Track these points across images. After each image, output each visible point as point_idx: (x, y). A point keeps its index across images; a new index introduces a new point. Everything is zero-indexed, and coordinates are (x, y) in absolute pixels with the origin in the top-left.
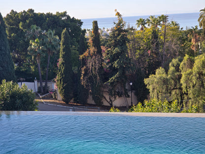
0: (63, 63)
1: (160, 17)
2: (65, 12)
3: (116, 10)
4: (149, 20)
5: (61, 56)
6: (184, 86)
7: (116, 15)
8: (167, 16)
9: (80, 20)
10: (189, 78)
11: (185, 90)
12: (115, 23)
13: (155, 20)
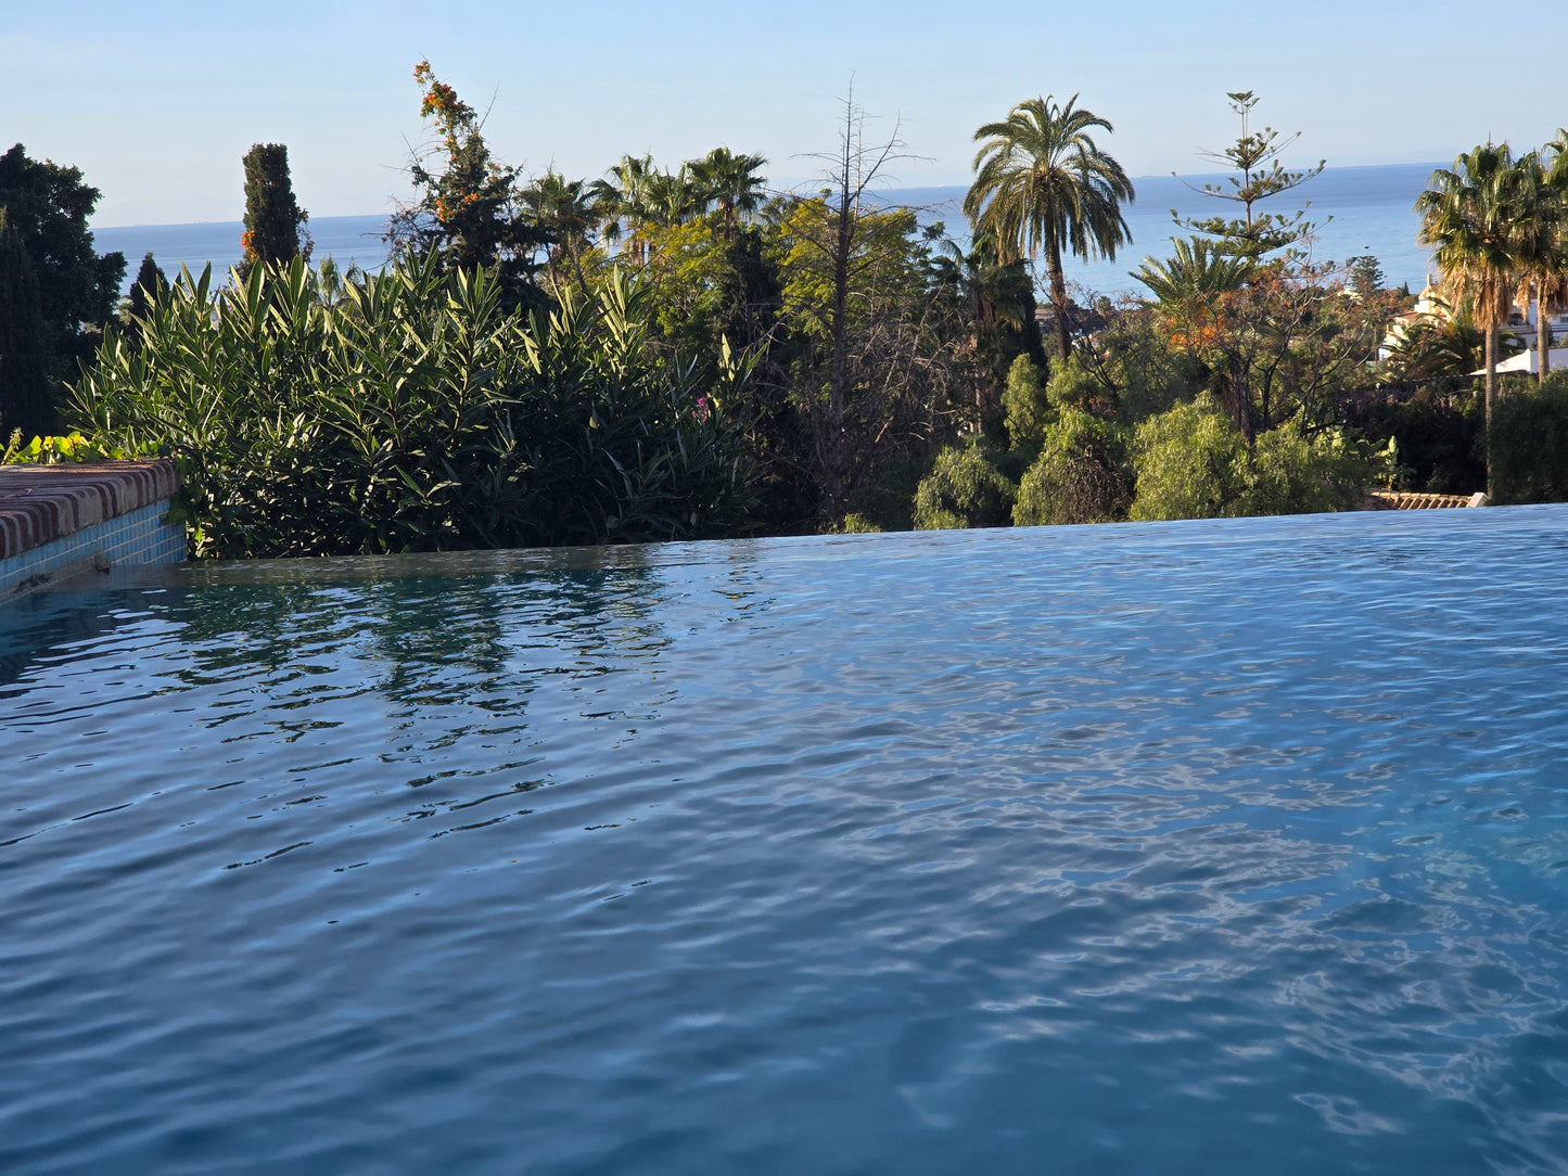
1: (699, 170)
3: (423, 68)
4: (610, 194)
7: (428, 109)
8: (755, 163)
9: (74, 174)
12: (421, 176)
13: (662, 189)
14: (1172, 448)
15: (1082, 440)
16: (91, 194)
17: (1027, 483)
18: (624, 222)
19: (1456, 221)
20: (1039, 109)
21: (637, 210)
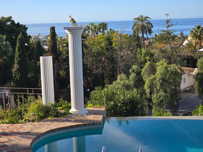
0: (18, 70)
2: (11, 17)
3: (70, 16)
4: (89, 27)
5: (16, 62)
6: (148, 91)
7: (71, 21)
8: (107, 24)
10: (153, 84)
11: (149, 96)
13: (95, 27)
14: (161, 66)
15: (150, 65)
16: (27, 28)
17: (143, 70)
18: (90, 31)
19: (195, 35)
20: (142, 17)
21: (92, 30)
